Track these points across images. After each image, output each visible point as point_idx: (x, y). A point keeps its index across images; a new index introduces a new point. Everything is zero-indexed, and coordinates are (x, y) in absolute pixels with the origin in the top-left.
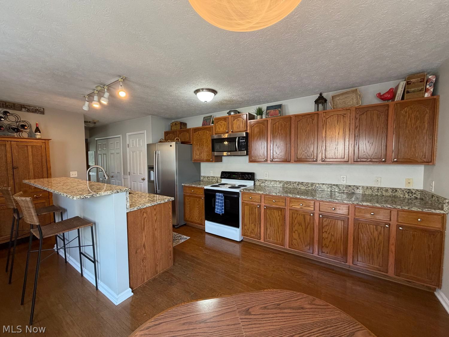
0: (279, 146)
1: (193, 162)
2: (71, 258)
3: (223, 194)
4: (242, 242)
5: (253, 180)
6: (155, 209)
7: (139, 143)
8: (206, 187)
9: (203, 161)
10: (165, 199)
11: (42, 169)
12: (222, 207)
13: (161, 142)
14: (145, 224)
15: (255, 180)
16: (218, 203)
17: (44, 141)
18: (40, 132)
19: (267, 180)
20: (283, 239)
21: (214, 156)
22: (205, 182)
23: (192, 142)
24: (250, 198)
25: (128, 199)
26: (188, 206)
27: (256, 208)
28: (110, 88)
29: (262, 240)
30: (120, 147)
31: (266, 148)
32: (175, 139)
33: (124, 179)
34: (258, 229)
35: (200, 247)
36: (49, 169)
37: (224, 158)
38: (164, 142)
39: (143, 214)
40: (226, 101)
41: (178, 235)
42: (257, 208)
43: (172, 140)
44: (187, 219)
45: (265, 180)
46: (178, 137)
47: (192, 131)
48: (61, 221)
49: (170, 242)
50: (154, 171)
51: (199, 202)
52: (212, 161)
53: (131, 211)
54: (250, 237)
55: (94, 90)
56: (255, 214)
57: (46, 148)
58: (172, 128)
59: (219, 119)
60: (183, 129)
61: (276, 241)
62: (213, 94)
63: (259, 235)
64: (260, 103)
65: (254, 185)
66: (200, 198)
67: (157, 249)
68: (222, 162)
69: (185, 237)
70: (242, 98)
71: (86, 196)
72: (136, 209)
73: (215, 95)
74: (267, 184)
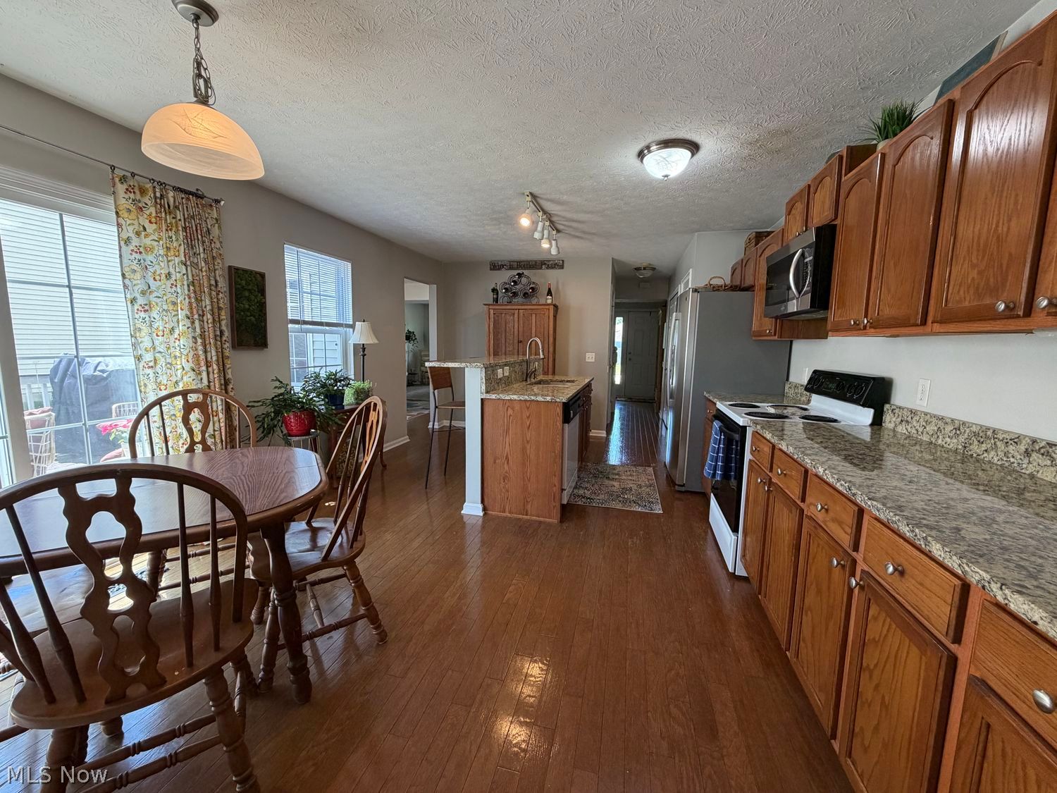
1: (754, 338)
6: (528, 408)
8: (718, 405)
14: (510, 427)
15: (884, 409)
17: (547, 307)
18: (551, 295)
21: (779, 320)
23: (755, 283)
25: (484, 380)
39: (507, 410)
45: (913, 412)
49: (555, 476)
52: (772, 336)
53: (488, 398)
57: (549, 316)
58: (746, 253)
59: (792, 201)
74: (914, 431)
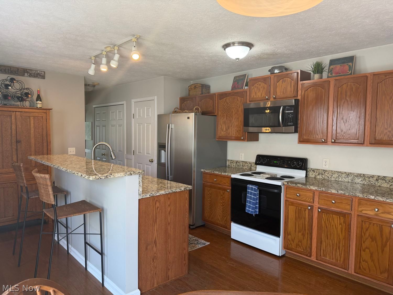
0: (346, 121)
1: (217, 140)
2: (72, 248)
3: (258, 187)
4: (284, 258)
5: (304, 170)
6: (169, 199)
7: (148, 112)
8: (233, 176)
9: (231, 139)
10: (181, 187)
11: (43, 144)
12: (256, 204)
13: (175, 112)
14: (158, 216)
15: (308, 170)
16: (250, 199)
17: (45, 111)
18: (41, 101)
19: (326, 171)
20: (346, 259)
21: (246, 133)
22: (232, 169)
23: (216, 112)
24: (297, 195)
25: (141, 184)
26: (209, 200)
27: (305, 211)
28: (120, 48)
29: (313, 258)
30: (124, 118)
31: (325, 122)
32: (195, 108)
33: (127, 159)
34: (307, 240)
35: (223, 257)
36: (48, 144)
37: (261, 136)
38: (180, 113)
39: (156, 203)
40: (267, 54)
41: (194, 239)
42: (307, 210)
43: (191, 111)
44: (206, 218)
45: (324, 170)
46: (198, 106)
47: (216, 97)
48: (65, 204)
49: (185, 242)
50: (165, 151)
51: (224, 196)
52: (243, 140)
53: (143, 197)
54: (296, 252)
55: (103, 51)
56: (304, 218)
57: (46, 119)
58: (191, 93)
59: (256, 80)
60: (205, 95)
61: (334, 261)
62: (248, 48)
63: (309, 249)
64: (319, 55)
65: (306, 176)
66: (225, 190)
67: (169, 248)
68: (258, 141)
69: (203, 241)
70: (291, 50)
71: (101, 176)
72: (149, 196)
73: (251, 49)
74: (326, 177)
